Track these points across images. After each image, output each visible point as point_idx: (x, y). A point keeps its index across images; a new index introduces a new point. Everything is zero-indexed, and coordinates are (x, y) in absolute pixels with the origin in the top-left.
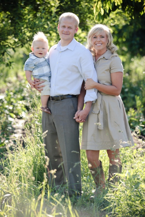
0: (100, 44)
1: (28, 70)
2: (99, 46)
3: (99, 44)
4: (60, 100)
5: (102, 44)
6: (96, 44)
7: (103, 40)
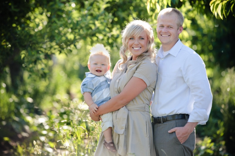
0: (139, 47)
1: (87, 91)
2: (138, 50)
3: (137, 48)
4: (162, 122)
5: (141, 47)
6: (133, 48)
7: (143, 42)
